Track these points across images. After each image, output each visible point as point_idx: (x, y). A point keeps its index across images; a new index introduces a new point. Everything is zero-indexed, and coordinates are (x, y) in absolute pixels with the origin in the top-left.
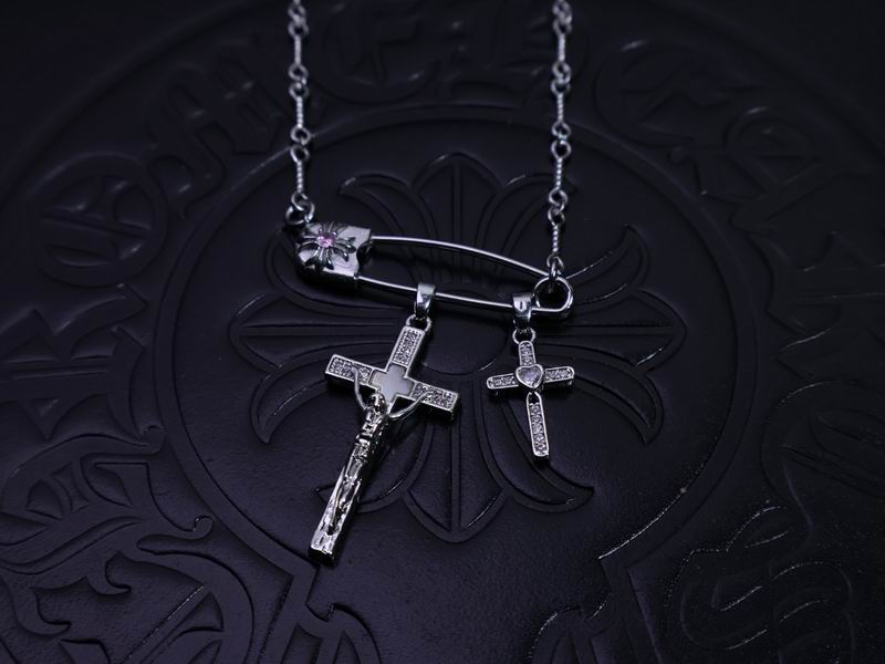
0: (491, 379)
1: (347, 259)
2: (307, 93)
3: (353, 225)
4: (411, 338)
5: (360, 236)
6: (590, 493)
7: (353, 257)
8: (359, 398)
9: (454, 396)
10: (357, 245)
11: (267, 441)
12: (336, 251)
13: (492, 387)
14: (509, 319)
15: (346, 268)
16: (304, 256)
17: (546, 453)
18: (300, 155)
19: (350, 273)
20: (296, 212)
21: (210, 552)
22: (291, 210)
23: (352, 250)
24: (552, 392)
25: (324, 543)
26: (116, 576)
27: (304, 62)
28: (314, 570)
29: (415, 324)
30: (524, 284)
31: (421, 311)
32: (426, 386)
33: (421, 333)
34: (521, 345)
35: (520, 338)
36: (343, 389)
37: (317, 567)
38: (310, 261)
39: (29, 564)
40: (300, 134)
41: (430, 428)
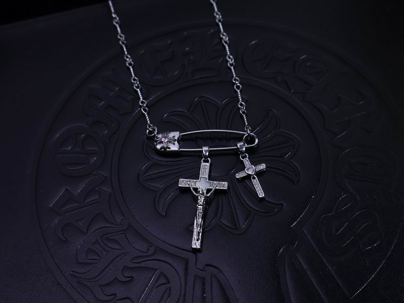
0: (237, 174)
1: (174, 144)
2: (140, 87)
3: (173, 131)
4: (205, 167)
5: (176, 135)
6: (281, 205)
7: (176, 143)
8: (194, 192)
9: (226, 184)
10: (176, 138)
11: (164, 215)
12: (170, 142)
13: (238, 177)
14: (237, 152)
15: (174, 147)
16: (159, 147)
17: (263, 195)
18: (145, 110)
19: (177, 149)
20: (150, 131)
21: (158, 258)
22: (148, 131)
23: (175, 140)
24: (259, 174)
25: (196, 244)
26: (127, 274)
27: (135, 76)
28: (194, 255)
29: (205, 161)
30: (239, 138)
31: (206, 157)
32: (215, 182)
33: (208, 164)
34: (244, 160)
35: (243, 158)
36: (187, 190)
37: (196, 254)
38: (161, 148)
39: (95, 277)
40: (142, 102)
41: (220, 196)
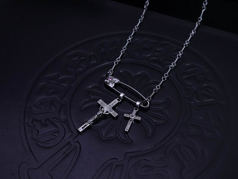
0: (125, 114)
1: (112, 84)
2: (124, 52)
3: (117, 78)
4: (116, 102)
5: (117, 81)
6: (132, 141)
7: (114, 84)
8: (100, 108)
9: (117, 114)
11: (82, 110)
12: (111, 82)
13: (125, 116)
14: (135, 105)
15: (111, 85)
16: (106, 81)
17: (127, 131)
18: (116, 63)
19: (112, 87)
20: (109, 73)
21: (63, 125)
22: (109, 72)
23: (115, 83)
25: (81, 130)
26: (46, 122)
27: (127, 47)
28: (78, 134)
29: (118, 100)
30: (140, 99)
31: (120, 98)
32: (113, 111)
34: (134, 110)
35: (135, 109)
38: (106, 82)
39: (35, 114)
40: (118, 59)
41: (111, 118)
